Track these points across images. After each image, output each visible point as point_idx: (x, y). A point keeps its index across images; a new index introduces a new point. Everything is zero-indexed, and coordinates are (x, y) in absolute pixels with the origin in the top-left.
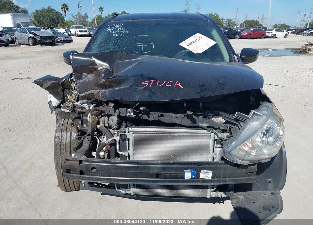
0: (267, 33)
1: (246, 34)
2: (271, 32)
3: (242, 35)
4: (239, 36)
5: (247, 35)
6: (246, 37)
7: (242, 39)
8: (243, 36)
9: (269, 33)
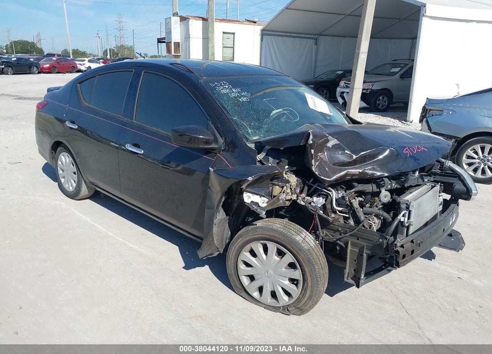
0: (78, 65)
1: (48, 66)
2: (84, 64)
3: (41, 67)
4: (38, 70)
5: (49, 68)
6: (49, 71)
7: (42, 74)
8: (43, 68)
9: (81, 64)
